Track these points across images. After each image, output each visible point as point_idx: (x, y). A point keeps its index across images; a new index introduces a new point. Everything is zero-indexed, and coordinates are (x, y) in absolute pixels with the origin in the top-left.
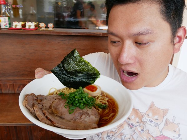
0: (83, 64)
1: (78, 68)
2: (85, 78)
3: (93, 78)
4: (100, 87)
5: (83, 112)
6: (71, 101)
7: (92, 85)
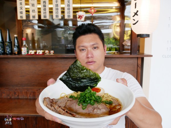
0: (85, 72)
1: (81, 76)
2: (88, 83)
3: (95, 82)
4: (103, 89)
5: (94, 107)
6: (82, 99)
7: (96, 87)
